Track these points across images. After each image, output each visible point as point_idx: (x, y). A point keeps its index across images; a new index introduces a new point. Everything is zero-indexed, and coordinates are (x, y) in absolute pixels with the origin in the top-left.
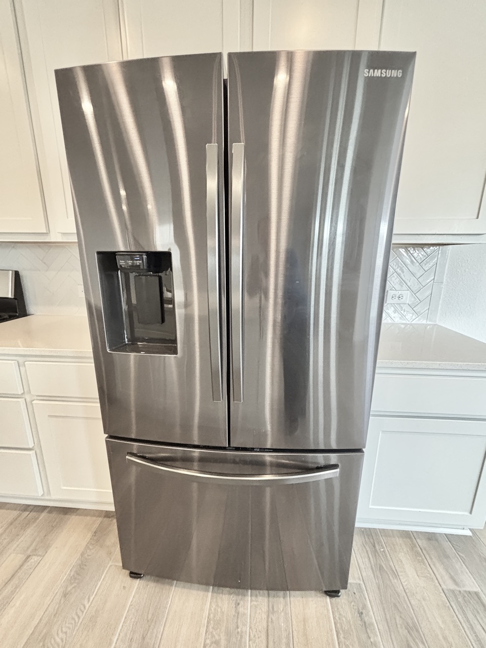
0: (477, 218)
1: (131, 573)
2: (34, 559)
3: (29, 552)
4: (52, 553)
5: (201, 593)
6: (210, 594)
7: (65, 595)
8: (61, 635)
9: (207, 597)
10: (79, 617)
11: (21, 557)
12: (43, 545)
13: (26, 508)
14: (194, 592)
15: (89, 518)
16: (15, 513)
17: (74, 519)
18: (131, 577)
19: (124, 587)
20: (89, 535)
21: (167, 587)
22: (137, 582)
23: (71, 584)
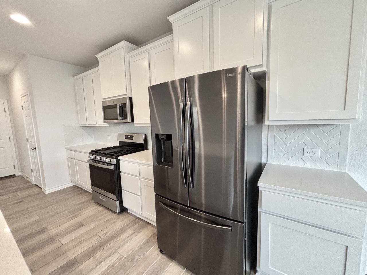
0: (345, 109)
1: (160, 250)
2: (136, 234)
3: (135, 231)
4: (141, 234)
5: (181, 269)
6: (184, 271)
7: (141, 248)
8: (136, 258)
9: (183, 271)
10: (142, 256)
11: (133, 232)
12: (139, 231)
13: (138, 218)
14: (179, 267)
15: (153, 228)
16: (134, 218)
17: (149, 227)
18: (160, 252)
19: (157, 254)
20: (152, 234)
21: (171, 261)
22: (162, 255)
23: (143, 245)
